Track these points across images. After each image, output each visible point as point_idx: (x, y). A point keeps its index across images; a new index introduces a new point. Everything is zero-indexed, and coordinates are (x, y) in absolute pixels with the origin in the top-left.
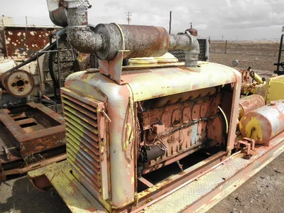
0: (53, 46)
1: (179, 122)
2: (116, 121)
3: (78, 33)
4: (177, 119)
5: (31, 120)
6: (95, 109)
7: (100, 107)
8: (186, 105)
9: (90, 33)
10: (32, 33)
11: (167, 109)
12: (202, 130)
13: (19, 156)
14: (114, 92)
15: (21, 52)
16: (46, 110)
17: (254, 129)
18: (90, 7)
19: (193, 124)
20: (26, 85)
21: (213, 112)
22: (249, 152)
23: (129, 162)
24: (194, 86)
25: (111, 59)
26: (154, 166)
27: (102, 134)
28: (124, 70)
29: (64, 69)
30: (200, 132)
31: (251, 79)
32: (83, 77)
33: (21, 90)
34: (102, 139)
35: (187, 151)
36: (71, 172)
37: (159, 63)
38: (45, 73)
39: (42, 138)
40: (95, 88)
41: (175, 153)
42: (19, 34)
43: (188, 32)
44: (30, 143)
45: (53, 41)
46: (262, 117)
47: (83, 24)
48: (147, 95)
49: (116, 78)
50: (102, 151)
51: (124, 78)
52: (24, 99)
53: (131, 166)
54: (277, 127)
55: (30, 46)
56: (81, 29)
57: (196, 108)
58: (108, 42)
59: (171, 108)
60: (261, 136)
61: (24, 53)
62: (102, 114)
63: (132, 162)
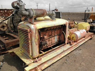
0: (13, 15)
1: (51, 35)
2: (33, 34)
3: (22, 11)
4: (50, 35)
5: (7, 38)
6: (27, 31)
7: (29, 30)
8: (53, 30)
9: (25, 11)
10: (6, 11)
11: (47, 32)
12: (58, 38)
13: (5, 48)
14: (32, 26)
15: (2, 17)
16: (12, 35)
17: (73, 37)
18: (25, 5)
19: (55, 36)
20: (5, 27)
21: (61, 33)
22: (72, 44)
23: (37, 45)
24: (54, 25)
25: (31, 18)
26: (44, 48)
27: (29, 37)
28: (34, 21)
29: (17, 22)
30: (57, 38)
31: (74, 23)
32: (24, 23)
33: (4, 29)
34: (29, 39)
35: (54, 44)
36: (21, 51)
37: (45, 19)
38: (11, 24)
39: (12, 42)
40: (27, 26)
41: (50, 44)
42: (1, 11)
43: (55, 10)
44: (8, 44)
45: (13, 13)
46: (75, 34)
47: (24, 9)
48: (41, 27)
49: (32, 23)
50: (29, 42)
51: (35, 23)
52: (5, 32)
53: (37, 46)
54: (79, 37)
55: (5, 15)
56: (23, 11)
57: (56, 31)
58: (30, 13)
59: (49, 31)
60: (75, 39)
61: (3, 18)
62: (29, 32)
63: (38, 45)
